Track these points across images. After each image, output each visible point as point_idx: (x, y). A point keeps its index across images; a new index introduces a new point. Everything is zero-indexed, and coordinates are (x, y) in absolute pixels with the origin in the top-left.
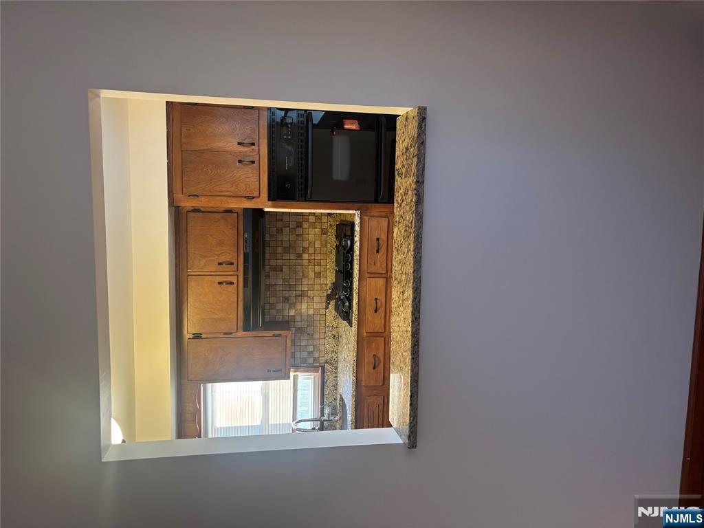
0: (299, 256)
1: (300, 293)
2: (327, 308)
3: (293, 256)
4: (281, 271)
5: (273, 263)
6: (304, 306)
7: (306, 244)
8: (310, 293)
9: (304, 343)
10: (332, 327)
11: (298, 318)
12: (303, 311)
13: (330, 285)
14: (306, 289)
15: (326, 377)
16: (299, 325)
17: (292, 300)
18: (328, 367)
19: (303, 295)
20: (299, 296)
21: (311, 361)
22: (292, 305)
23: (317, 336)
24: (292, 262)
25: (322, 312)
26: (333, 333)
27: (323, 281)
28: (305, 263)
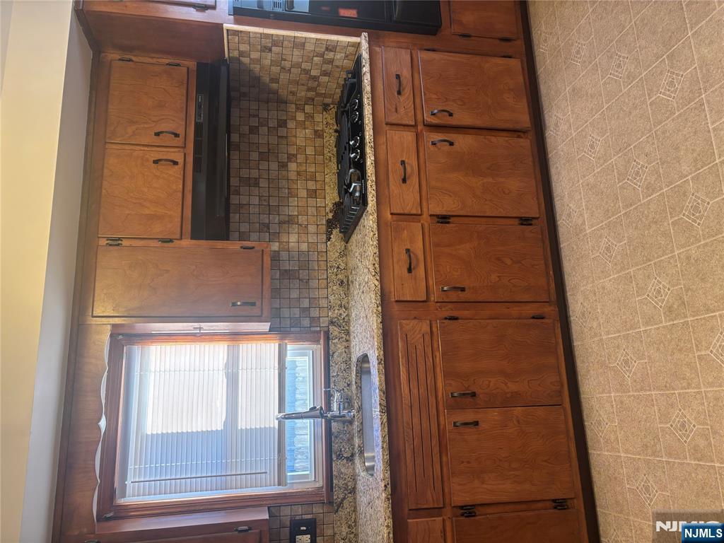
0: (283, 166)
1: (287, 219)
2: (329, 239)
3: (274, 166)
4: (257, 184)
5: (244, 173)
6: (293, 238)
7: (293, 150)
8: (302, 219)
9: (295, 294)
10: (338, 268)
11: (284, 255)
12: (291, 244)
13: (330, 205)
14: (296, 213)
15: (332, 347)
16: (286, 266)
17: (274, 228)
18: (334, 331)
19: (290, 221)
20: (284, 223)
21: (306, 322)
22: (275, 236)
23: (314, 283)
24: (273, 174)
25: (322, 247)
26: (339, 277)
27: (320, 202)
28: (293, 176)
